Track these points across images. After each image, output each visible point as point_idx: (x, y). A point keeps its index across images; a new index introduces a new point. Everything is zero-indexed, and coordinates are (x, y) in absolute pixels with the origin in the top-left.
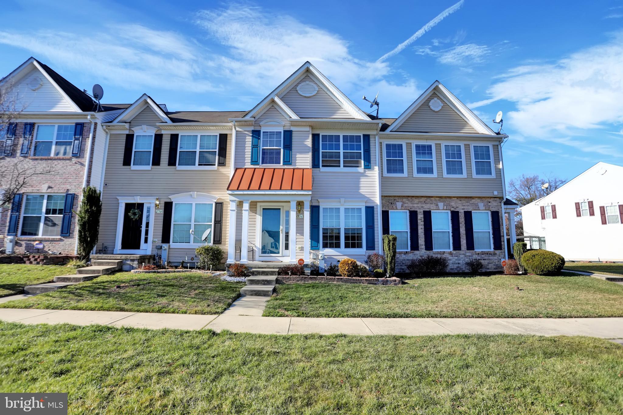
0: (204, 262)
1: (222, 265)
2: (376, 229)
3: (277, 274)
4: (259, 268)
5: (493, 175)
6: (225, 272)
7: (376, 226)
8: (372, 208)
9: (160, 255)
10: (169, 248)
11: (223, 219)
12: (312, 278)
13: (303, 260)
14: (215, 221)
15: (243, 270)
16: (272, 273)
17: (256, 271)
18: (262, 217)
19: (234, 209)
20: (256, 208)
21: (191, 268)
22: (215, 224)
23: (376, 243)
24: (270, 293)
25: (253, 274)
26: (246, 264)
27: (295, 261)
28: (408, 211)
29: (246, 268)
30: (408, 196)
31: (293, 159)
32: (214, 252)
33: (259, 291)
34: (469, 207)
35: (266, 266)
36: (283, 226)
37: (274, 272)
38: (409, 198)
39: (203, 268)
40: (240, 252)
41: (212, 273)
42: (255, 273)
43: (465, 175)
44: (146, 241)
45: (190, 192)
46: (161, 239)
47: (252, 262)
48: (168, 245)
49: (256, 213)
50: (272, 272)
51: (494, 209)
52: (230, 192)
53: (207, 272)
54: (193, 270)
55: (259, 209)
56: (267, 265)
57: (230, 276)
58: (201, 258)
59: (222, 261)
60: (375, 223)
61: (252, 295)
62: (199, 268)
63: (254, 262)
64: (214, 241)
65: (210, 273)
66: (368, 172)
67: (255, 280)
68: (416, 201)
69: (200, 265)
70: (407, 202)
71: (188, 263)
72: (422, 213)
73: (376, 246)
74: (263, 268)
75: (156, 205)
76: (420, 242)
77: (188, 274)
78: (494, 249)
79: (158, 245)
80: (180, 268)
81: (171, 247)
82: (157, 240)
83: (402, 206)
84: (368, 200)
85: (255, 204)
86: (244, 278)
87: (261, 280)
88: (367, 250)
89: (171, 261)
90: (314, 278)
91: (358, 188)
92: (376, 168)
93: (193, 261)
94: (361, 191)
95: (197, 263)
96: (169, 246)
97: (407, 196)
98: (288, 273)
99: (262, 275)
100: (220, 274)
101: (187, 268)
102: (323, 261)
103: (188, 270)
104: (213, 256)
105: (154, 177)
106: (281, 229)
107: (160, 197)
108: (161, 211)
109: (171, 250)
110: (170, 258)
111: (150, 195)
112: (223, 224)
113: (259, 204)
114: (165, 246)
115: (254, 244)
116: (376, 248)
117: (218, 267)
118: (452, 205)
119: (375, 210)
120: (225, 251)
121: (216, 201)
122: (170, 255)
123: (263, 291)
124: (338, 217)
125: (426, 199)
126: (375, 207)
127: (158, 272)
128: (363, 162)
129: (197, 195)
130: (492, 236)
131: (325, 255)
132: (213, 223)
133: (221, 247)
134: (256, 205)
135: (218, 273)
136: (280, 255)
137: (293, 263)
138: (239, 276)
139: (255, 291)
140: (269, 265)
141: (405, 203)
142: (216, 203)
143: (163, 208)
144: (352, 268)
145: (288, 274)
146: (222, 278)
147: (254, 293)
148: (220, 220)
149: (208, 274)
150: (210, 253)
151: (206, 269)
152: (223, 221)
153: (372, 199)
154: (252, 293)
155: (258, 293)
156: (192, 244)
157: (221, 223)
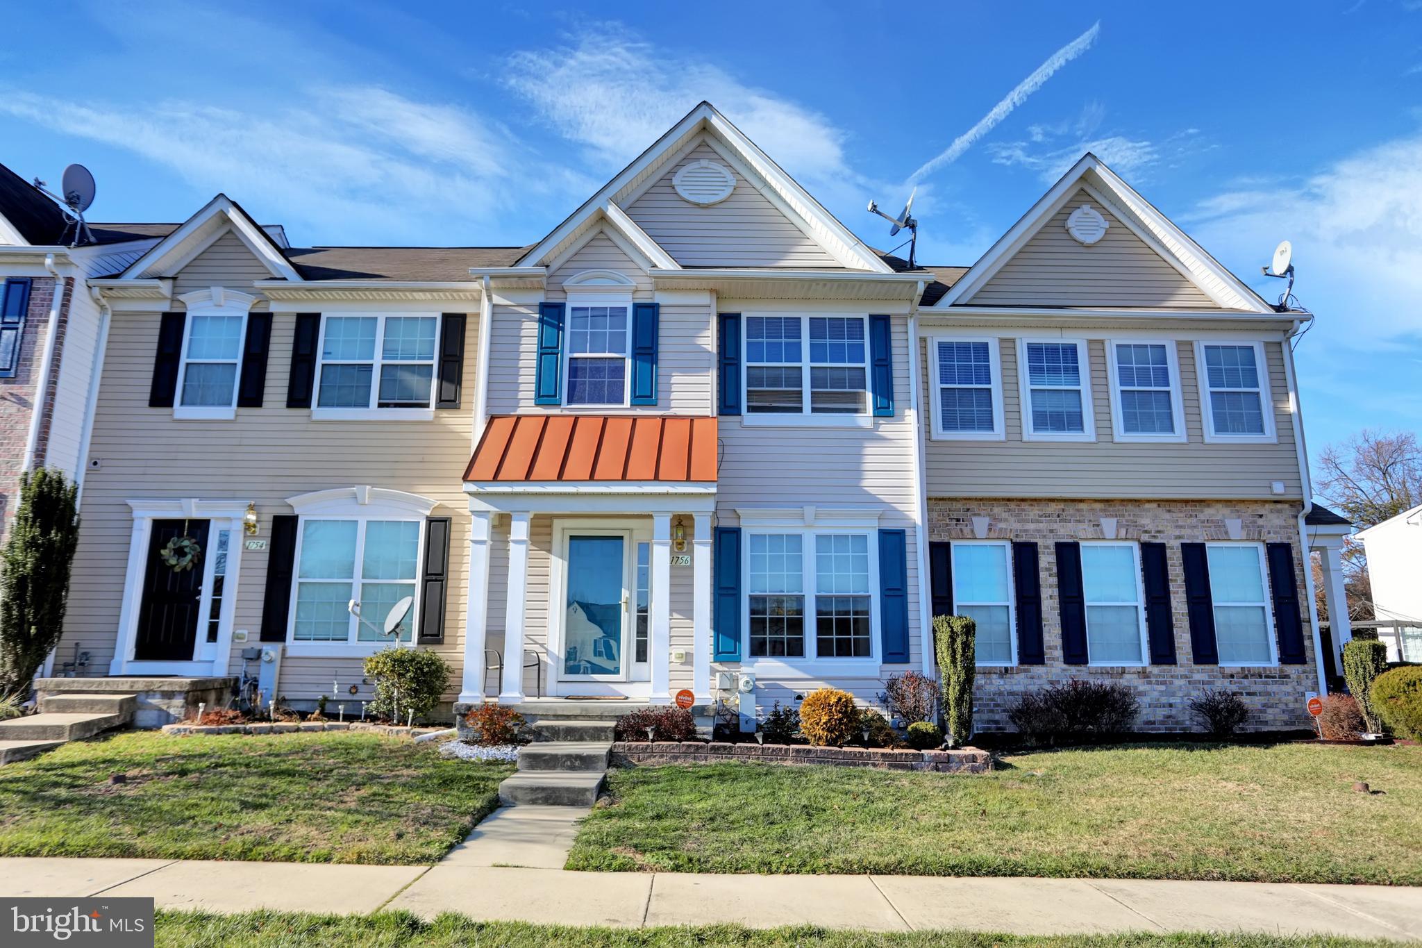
0: (391, 698)
1: (443, 709)
2: (911, 598)
3: (611, 735)
4: (557, 717)
5: (1270, 433)
6: (454, 730)
7: (910, 590)
8: (900, 534)
9: (256, 680)
10: (284, 657)
11: (451, 567)
12: (719, 748)
13: (690, 694)
14: (426, 573)
15: (509, 724)
16: (596, 734)
17: (547, 728)
18: (566, 564)
19: (485, 538)
20: (550, 534)
21: (350, 718)
22: (426, 582)
23: (912, 641)
24: (588, 795)
25: (539, 735)
26: (518, 706)
27: (666, 695)
28: (1009, 546)
29: (516, 717)
30: (1009, 500)
31: (661, 387)
32: (422, 670)
33: (554, 790)
34: (1196, 532)
35: (577, 712)
36: (630, 589)
37: (603, 729)
38: (1012, 505)
39: (387, 718)
40: (501, 668)
41: (414, 735)
42: (545, 734)
43: (1180, 434)
44: (213, 635)
45: (353, 485)
46: (258, 629)
47: (535, 699)
48: (279, 645)
49: (549, 551)
50: (596, 729)
51: (1275, 539)
52: (472, 487)
53: (398, 732)
54: (356, 724)
55: (559, 539)
56: (582, 709)
57: (467, 743)
58: (380, 687)
59: (443, 697)
60: (910, 581)
61: (533, 802)
62: (373, 719)
63: (542, 699)
64: (422, 634)
65: (408, 732)
66: (886, 428)
67: (545, 755)
68: (1033, 512)
69: (377, 708)
70: (1005, 515)
71: (339, 702)
72: (1053, 549)
73: (913, 650)
74: (568, 717)
75: (248, 526)
76: (1046, 637)
77: (339, 735)
78: (1280, 660)
79: (247, 647)
80: (316, 719)
81: (289, 653)
82: (245, 632)
83: (990, 530)
84: (887, 510)
85: (547, 522)
86: (509, 748)
87: (563, 756)
88: (884, 662)
89: (288, 695)
90: (725, 748)
91: (858, 474)
92: (911, 416)
93: (356, 697)
94: (865, 483)
95: (369, 702)
96: (284, 650)
97: (1003, 499)
98: (646, 734)
99: (565, 739)
100: (437, 737)
101: (335, 717)
102: (754, 696)
103: (341, 723)
104: (418, 682)
105: (245, 442)
106: (623, 599)
107: (260, 502)
108: (262, 545)
109: (288, 663)
110: (285, 687)
111: (230, 495)
112: (450, 583)
113: (558, 524)
114: (271, 650)
115: (542, 645)
116: (913, 658)
117: (432, 713)
118: (1143, 526)
119: (909, 540)
120: (453, 665)
121: (428, 513)
122: (286, 679)
123: (568, 789)
124: (798, 562)
125: (1061, 506)
126: (908, 532)
127: (247, 732)
128: (869, 396)
129: (373, 496)
130: (1271, 621)
131: (757, 679)
132: (418, 581)
133: (442, 653)
134: (550, 526)
135: (432, 732)
136: (621, 677)
137: (660, 704)
138: (495, 744)
139: (543, 789)
140: (586, 709)
141: (1000, 521)
142: (431, 521)
143: (269, 533)
144: (840, 720)
145: (644, 736)
146: (443, 749)
147: (540, 796)
148: (440, 572)
149: (400, 735)
150: (408, 671)
151: (395, 721)
152: (450, 575)
153: (900, 507)
154: (534, 797)
155: (551, 797)
156: (355, 644)
157: (442, 581)
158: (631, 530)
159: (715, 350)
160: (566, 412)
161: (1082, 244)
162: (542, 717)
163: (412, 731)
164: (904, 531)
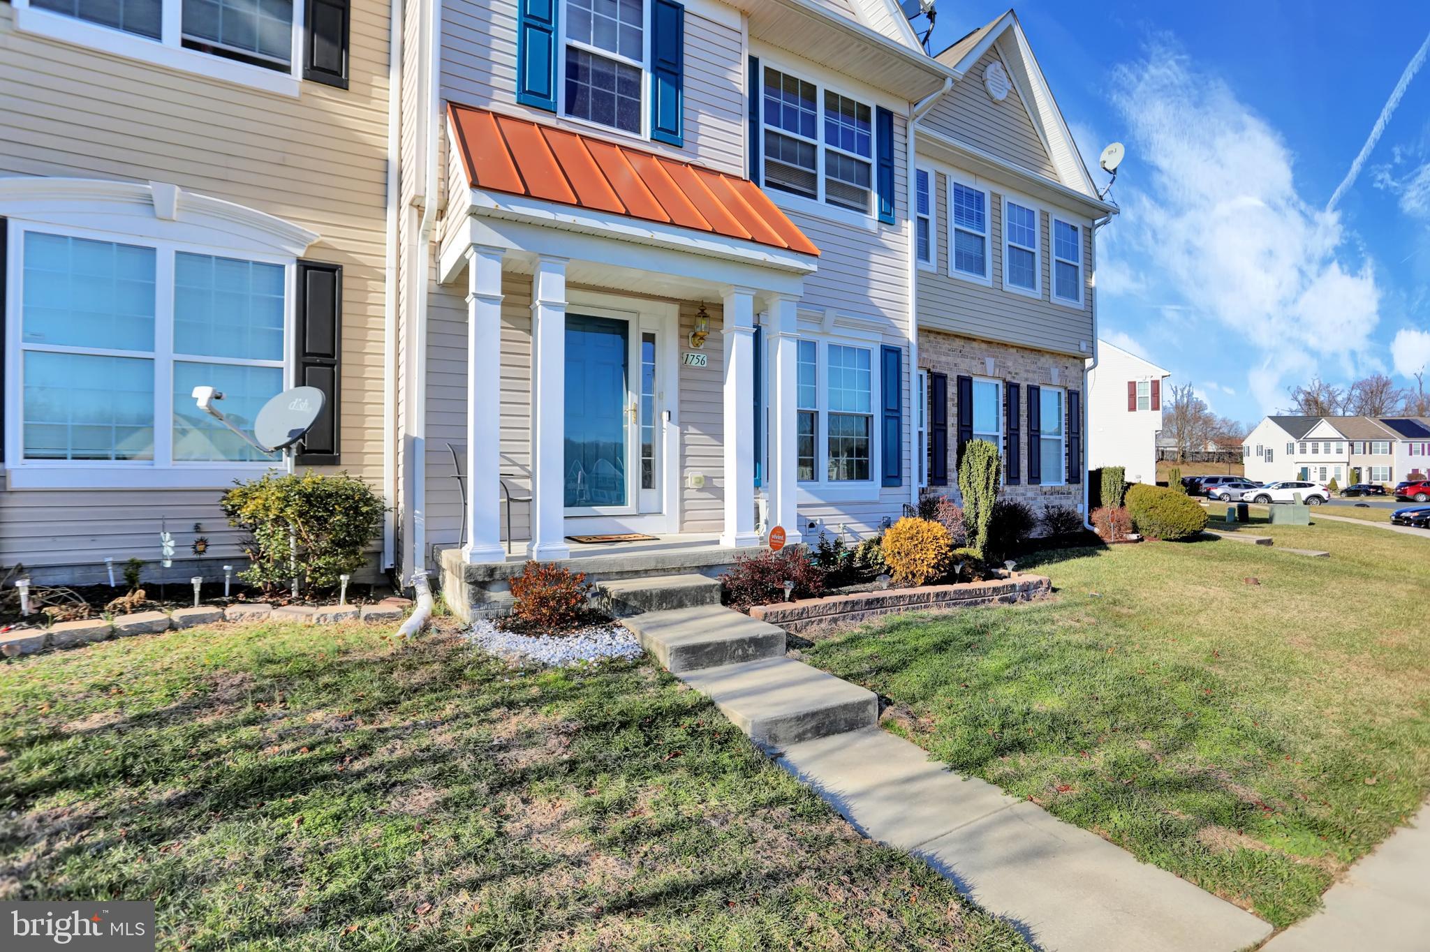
2: (904, 420)
3: (717, 596)
5: (1080, 304)
7: (905, 411)
8: (897, 352)
11: (346, 345)
14: (302, 351)
19: (494, 294)
21: (217, 598)
22: (303, 366)
23: (905, 464)
24: (870, 709)
25: (624, 605)
27: (752, 534)
28: (925, 375)
30: (930, 332)
31: (687, 125)
33: (828, 712)
34: (1036, 376)
35: (651, 566)
36: (637, 393)
37: (709, 588)
38: (932, 337)
42: (633, 603)
43: (1037, 293)
45: (146, 181)
51: (1072, 387)
52: (488, 201)
54: (232, 609)
60: (904, 403)
66: (887, 237)
67: (708, 645)
68: (945, 345)
70: (927, 346)
72: (955, 379)
73: (905, 473)
76: (949, 462)
78: (1066, 480)
81: (16, 483)
84: (888, 326)
87: (732, 642)
88: (883, 486)
91: (866, 282)
92: (909, 228)
94: (872, 293)
97: (927, 330)
98: (779, 591)
103: (197, 610)
106: (632, 407)
112: (345, 371)
116: (904, 481)
118: (1008, 367)
119: (904, 360)
121: (301, 253)
124: (813, 374)
125: (961, 342)
126: (904, 352)
128: (874, 197)
129: (186, 205)
130: (1064, 450)
132: (288, 364)
136: (629, 507)
139: (813, 715)
141: (924, 351)
142: (305, 267)
145: (779, 595)
147: (809, 727)
148: (329, 351)
149: (341, 621)
150: (332, 513)
151: (294, 594)
152: (345, 358)
153: (898, 324)
154: (801, 730)
155: (823, 724)
156: (171, 467)
157: (333, 366)
158: (638, 313)
159: (747, 94)
160: (562, 126)
161: (991, 98)
162: (602, 577)
163: (363, 615)
164: (900, 349)
